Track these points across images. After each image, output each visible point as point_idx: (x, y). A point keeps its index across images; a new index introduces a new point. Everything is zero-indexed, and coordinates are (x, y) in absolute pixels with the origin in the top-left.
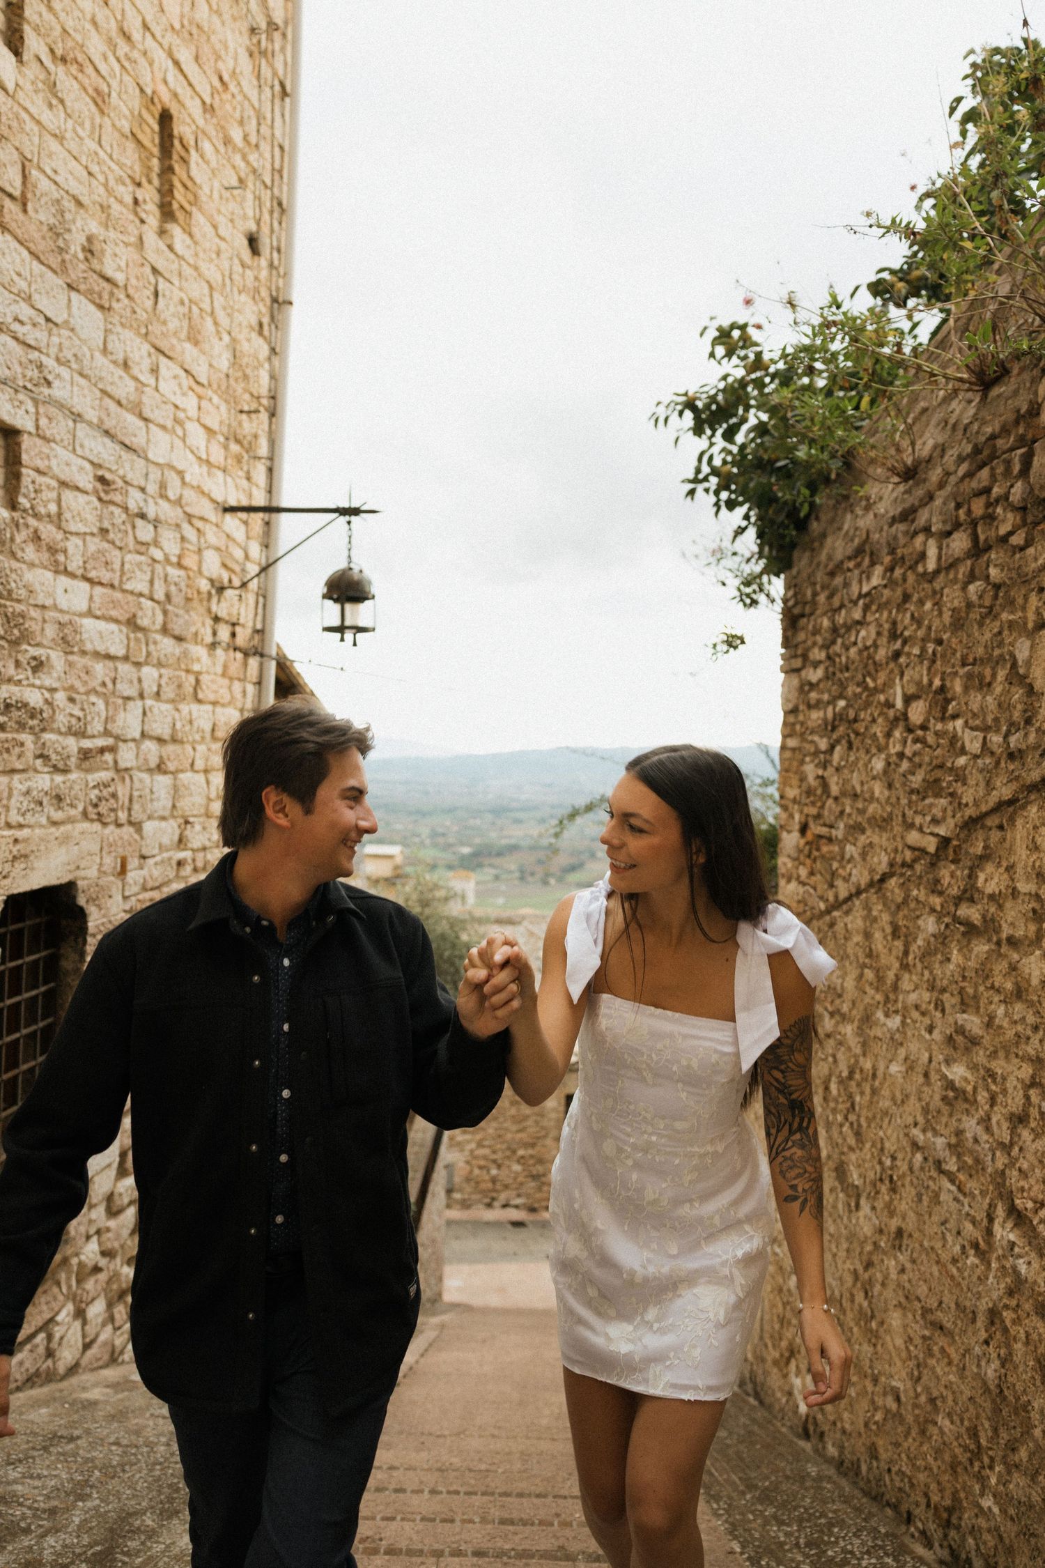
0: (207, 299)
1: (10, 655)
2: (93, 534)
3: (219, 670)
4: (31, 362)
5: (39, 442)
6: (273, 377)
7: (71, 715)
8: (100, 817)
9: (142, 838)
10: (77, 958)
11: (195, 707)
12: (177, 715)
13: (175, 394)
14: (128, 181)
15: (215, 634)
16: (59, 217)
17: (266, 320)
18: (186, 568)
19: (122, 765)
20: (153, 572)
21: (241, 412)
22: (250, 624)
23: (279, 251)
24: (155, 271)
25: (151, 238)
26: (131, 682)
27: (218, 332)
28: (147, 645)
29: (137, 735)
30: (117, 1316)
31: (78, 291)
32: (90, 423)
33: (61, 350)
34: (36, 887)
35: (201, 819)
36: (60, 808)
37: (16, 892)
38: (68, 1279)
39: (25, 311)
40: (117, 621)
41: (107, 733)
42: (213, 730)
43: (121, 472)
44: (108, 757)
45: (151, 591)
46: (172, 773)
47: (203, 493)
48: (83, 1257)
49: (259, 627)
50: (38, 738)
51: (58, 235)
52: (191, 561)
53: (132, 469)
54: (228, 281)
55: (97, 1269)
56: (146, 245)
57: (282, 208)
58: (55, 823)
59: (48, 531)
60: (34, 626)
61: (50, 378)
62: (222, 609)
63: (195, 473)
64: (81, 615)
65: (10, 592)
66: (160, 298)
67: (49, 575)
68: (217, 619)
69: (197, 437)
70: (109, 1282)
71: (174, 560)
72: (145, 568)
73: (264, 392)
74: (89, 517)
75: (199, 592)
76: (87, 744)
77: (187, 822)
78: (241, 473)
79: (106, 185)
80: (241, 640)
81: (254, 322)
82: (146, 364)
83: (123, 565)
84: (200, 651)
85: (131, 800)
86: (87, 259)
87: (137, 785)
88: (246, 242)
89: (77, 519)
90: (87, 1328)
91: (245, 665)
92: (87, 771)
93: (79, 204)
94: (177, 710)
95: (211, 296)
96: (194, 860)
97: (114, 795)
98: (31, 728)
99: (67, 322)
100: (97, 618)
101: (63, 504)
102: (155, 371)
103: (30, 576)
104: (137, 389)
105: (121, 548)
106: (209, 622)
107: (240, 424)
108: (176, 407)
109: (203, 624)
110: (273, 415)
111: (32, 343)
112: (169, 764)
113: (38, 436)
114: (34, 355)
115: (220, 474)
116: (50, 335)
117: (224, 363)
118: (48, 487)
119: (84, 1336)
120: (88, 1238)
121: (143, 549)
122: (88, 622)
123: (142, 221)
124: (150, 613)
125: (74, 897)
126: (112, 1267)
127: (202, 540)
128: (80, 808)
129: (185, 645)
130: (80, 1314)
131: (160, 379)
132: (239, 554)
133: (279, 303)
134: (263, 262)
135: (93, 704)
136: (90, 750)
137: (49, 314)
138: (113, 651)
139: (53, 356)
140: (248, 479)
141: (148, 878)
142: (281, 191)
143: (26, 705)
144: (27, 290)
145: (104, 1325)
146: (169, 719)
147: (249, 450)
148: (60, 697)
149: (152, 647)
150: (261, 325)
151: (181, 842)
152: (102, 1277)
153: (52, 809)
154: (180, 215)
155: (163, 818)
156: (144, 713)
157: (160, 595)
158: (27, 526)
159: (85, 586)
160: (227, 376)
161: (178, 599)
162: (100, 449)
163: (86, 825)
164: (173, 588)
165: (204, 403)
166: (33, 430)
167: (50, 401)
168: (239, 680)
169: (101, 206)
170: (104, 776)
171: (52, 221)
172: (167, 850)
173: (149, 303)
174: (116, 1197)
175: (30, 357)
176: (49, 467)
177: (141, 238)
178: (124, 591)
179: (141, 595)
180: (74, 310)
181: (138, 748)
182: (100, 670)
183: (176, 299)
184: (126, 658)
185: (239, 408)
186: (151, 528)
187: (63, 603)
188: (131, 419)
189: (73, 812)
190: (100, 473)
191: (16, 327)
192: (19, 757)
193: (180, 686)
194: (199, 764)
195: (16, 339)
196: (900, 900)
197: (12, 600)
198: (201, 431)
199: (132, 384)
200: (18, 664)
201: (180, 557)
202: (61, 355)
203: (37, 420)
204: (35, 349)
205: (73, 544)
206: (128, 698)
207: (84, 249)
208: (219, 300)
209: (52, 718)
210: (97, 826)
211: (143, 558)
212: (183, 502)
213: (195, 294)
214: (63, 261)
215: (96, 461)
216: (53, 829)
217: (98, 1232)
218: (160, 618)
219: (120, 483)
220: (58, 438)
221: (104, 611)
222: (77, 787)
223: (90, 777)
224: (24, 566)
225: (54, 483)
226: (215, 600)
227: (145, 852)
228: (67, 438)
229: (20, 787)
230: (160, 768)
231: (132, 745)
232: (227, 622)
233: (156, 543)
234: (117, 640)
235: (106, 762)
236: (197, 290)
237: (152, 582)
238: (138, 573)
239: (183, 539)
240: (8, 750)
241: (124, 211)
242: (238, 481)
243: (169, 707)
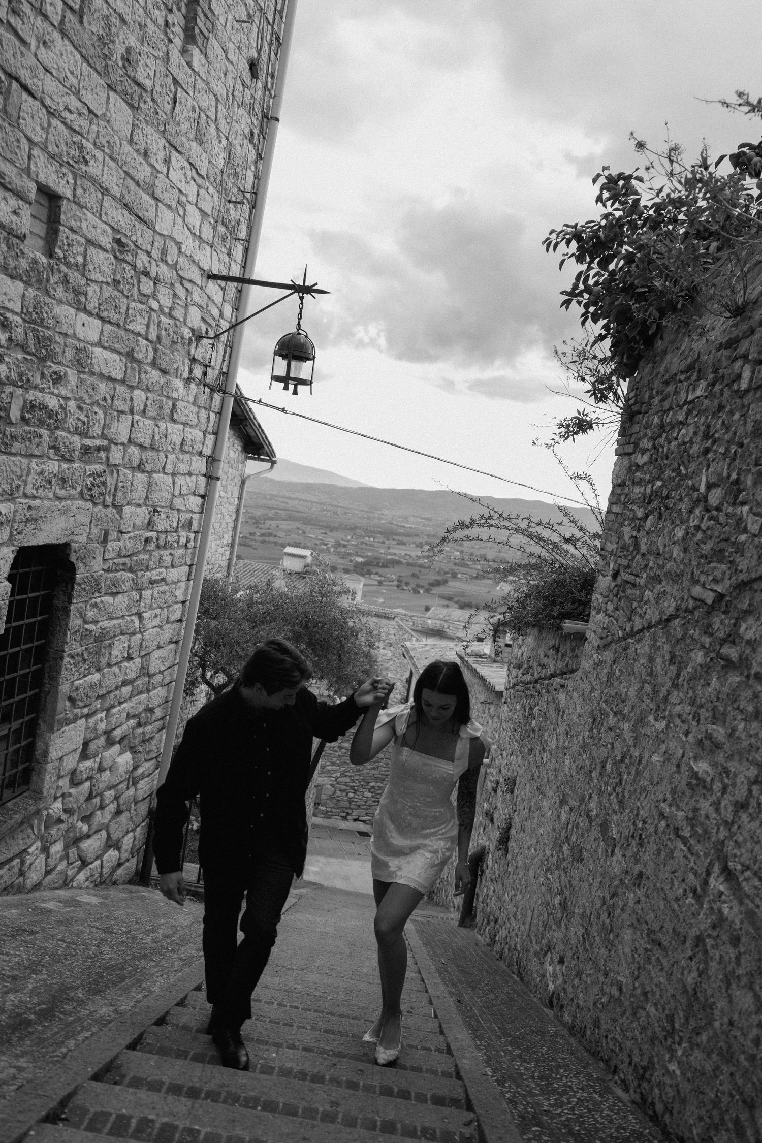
0: (214, 109)
1: (38, 369)
2: (108, 283)
3: (191, 399)
4: (74, 143)
5: (74, 207)
6: (256, 177)
7: (78, 419)
8: (92, 499)
9: (121, 518)
10: (66, 600)
11: (170, 425)
12: (156, 429)
13: (181, 181)
14: (162, 7)
15: (191, 371)
16: (107, 30)
17: (256, 131)
18: (174, 318)
19: (112, 461)
20: (149, 318)
21: (230, 202)
22: (218, 367)
23: (273, 77)
24: (175, 81)
25: (175, 55)
26: (125, 400)
27: (218, 136)
28: (140, 373)
29: (125, 441)
30: (71, 855)
31: (115, 91)
32: (114, 197)
33: (97, 136)
34: (41, 543)
35: (166, 510)
36: (64, 488)
37: (26, 545)
38: (39, 825)
39: (74, 103)
40: (119, 353)
41: (103, 436)
42: (182, 444)
43: (134, 238)
44: (103, 454)
45: (147, 333)
46: (148, 472)
47: (194, 261)
48: (51, 811)
49: (224, 370)
50: (52, 433)
51: (105, 44)
52: (179, 313)
53: (143, 237)
54: (231, 97)
55: (59, 821)
56: (171, 60)
57: (279, 43)
58: (59, 499)
59: (75, 277)
60: (58, 349)
61: (88, 157)
62: (199, 354)
63: (189, 245)
64: (93, 345)
65: (42, 320)
66: (177, 105)
67: (72, 311)
68: (194, 360)
69: (194, 217)
70: (67, 831)
71: (167, 310)
72: (144, 314)
73: (249, 188)
74: (106, 270)
75: (182, 338)
76: (88, 442)
77: (155, 511)
78: (224, 250)
79: (145, 8)
80: (210, 379)
81: (247, 131)
82: (161, 155)
83: (128, 310)
84: (180, 384)
85: (116, 489)
86: (124, 67)
87: (122, 478)
88: (247, 66)
89: (97, 270)
90: (49, 860)
91: (211, 398)
92: (86, 463)
93: (123, 21)
94: (157, 426)
95: (217, 107)
96: (158, 539)
97: (104, 483)
98: (48, 425)
99: (104, 115)
100: (105, 348)
101: (88, 258)
102: (167, 161)
103: (59, 310)
104: (152, 174)
105: (127, 297)
106: (187, 361)
107: (228, 211)
108: (180, 191)
109: (183, 363)
110: (253, 207)
111: (77, 128)
112: (147, 465)
113: (75, 202)
114: (77, 138)
115: (208, 248)
116: (91, 123)
117: (221, 162)
118: (78, 243)
119: (46, 866)
120: (56, 798)
121: (144, 299)
122: (97, 350)
123: (170, 41)
124: (144, 350)
125: (68, 555)
126: (70, 821)
127: (189, 299)
128: (79, 489)
129: (168, 377)
130: (45, 850)
131: (171, 168)
132: (215, 312)
133: (268, 119)
134: (260, 85)
135: (96, 413)
136: (90, 447)
137: (91, 107)
138: (113, 375)
139: (91, 141)
140: (229, 255)
141: (123, 548)
142: (280, 29)
143: (46, 407)
144: (77, 86)
145: (61, 859)
146: (150, 432)
147: (233, 231)
148: (72, 404)
149: (143, 376)
150: (252, 134)
151: (150, 524)
152: (63, 826)
153: (58, 487)
154: (200, 39)
155: (139, 505)
156: (132, 425)
157: (153, 336)
158: (60, 271)
159: (98, 323)
160: (222, 172)
161: (166, 341)
162: (120, 218)
163: (81, 503)
164: (163, 332)
165: (202, 192)
166: (71, 198)
167: (86, 176)
168: (205, 408)
169: (140, 25)
170: (98, 468)
171: (101, 32)
172: (139, 530)
173: (168, 107)
174: (78, 773)
175: (74, 139)
176: (81, 228)
177: (168, 54)
178: (127, 330)
179: (139, 334)
180: (111, 105)
181: (125, 450)
182: (103, 388)
183: (189, 107)
184: (123, 382)
185: (228, 198)
186: (152, 284)
187: (80, 333)
188: (146, 197)
189: (73, 492)
190: (118, 237)
191: (66, 114)
192: (38, 445)
193: (161, 408)
194: (169, 469)
195: (64, 123)
196: (679, 636)
197: (43, 327)
198: (197, 212)
199: (148, 170)
200: (43, 376)
201: (171, 309)
202: (97, 141)
203: (75, 189)
204: (79, 133)
205: (92, 290)
206: (122, 412)
207: (123, 58)
208: (222, 112)
209: (64, 419)
210: (89, 505)
211: (143, 307)
212: (178, 267)
213: (204, 104)
214: (107, 66)
215: (116, 227)
216: (57, 503)
217: (63, 795)
218: (151, 354)
219: (132, 246)
220: (89, 205)
221: (110, 343)
222: (77, 474)
223: (87, 468)
224: (54, 302)
225: (83, 240)
226: (194, 345)
227: (122, 528)
228: (96, 207)
229: (36, 468)
230: (140, 468)
231: (121, 447)
232: (201, 364)
233: (154, 296)
234: (118, 367)
235: (101, 458)
236: (206, 101)
237: (148, 326)
238: (138, 318)
239: (175, 295)
240: (30, 440)
241: (157, 31)
242: (221, 256)
243: (151, 422)
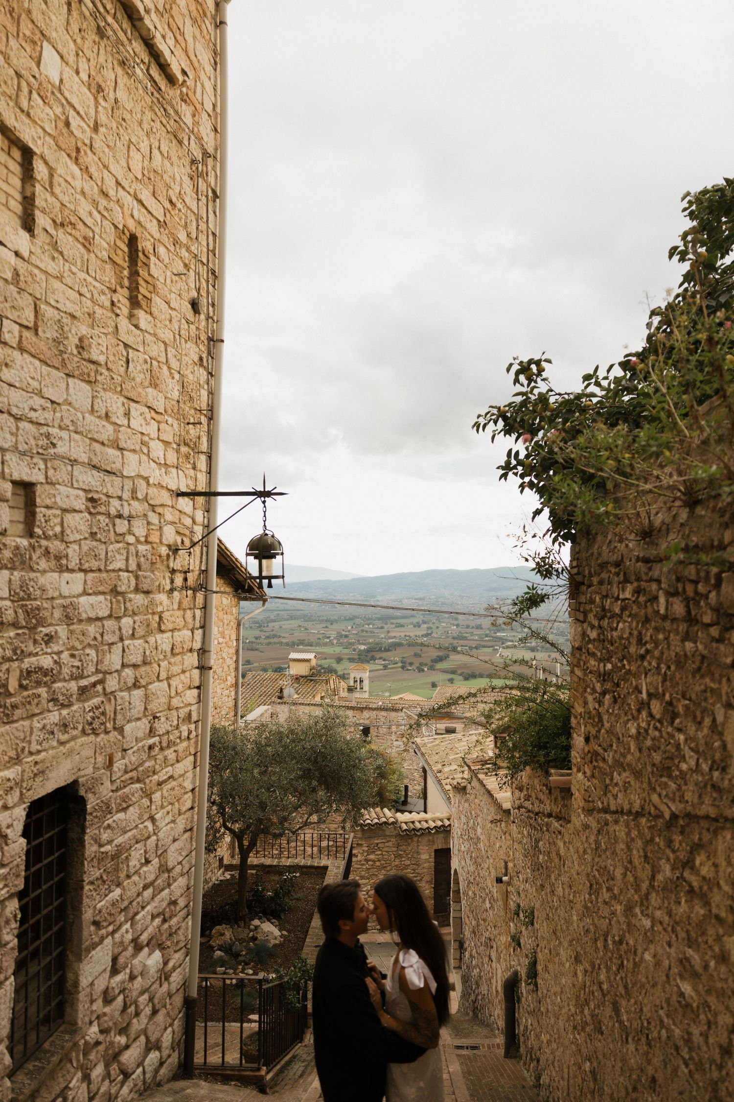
0: (164, 354)
1: (30, 637)
2: (85, 539)
3: (176, 606)
4: (41, 434)
5: (47, 487)
6: (211, 393)
7: (73, 666)
8: (95, 732)
9: (123, 737)
10: (80, 831)
11: (159, 636)
12: (147, 646)
13: (141, 425)
14: (107, 291)
15: (172, 581)
16: (60, 331)
17: (204, 356)
18: (151, 543)
19: (108, 690)
20: (128, 553)
21: (188, 424)
22: (197, 568)
23: (213, 305)
24: (126, 346)
25: (124, 323)
26: (114, 632)
27: (171, 373)
28: (125, 603)
29: (119, 667)
30: (112, 1072)
31: (73, 376)
32: (83, 464)
33: (62, 420)
34: (50, 791)
35: (165, 713)
36: (66, 732)
37: (36, 798)
38: (78, 1056)
39: (37, 401)
40: (103, 593)
41: (98, 671)
42: (172, 649)
43: (105, 491)
44: (99, 688)
45: (127, 566)
46: (144, 686)
47: (162, 487)
48: (87, 1038)
49: (203, 568)
50: (50, 688)
51: (59, 343)
52: (155, 538)
53: (113, 486)
54: (177, 337)
55: (98, 1043)
56: (120, 330)
57: (215, 276)
58: (62, 743)
59: (55, 546)
60: (46, 614)
61: (55, 441)
62: (177, 564)
63: (156, 474)
64: (79, 596)
65: (29, 595)
66: (130, 364)
67: (56, 575)
68: (173, 572)
69: (157, 450)
70: (107, 1049)
71: (143, 539)
72: (122, 551)
73: (204, 406)
74: (83, 528)
75: (160, 556)
76: (84, 682)
77: (155, 717)
78: (189, 466)
79: (92, 300)
80: (190, 582)
81: (196, 359)
82: (121, 411)
83: (107, 554)
84: (162, 597)
85: (115, 713)
86: (79, 353)
87: (119, 701)
88: (190, 306)
89: (75, 532)
90: (91, 1086)
91: (194, 597)
92: (85, 701)
93: (73, 317)
94: (147, 642)
95: (166, 350)
96: (160, 743)
97: (104, 714)
98: (45, 683)
99: (66, 400)
100: (90, 595)
101: (65, 525)
102: (127, 414)
103: (42, 580)
104: (115, 431)
105: (105, 543)
106: (168, 575)
107: (188, 432)
108: (142, 434)
109: (164, 578)
110: (210, 419)
111: (43, 422)
112: (141, 681)
113: (47, 483)
114: (44, 430)
115: (174, 471)
116: (54, 412)
117: (176, 395)
118: (55, 516)
119: (89, 1093)
120: (91, 1023)
121: (120, 538)
122: (83, 600)
123: (117, 315)
124: (126, 581)
125: (77, 791)
126: (108, 1040)
127: (162, 521)
128: (80, 728)
129: (151, 596)
130: (86, 1078)
131: (131, 418)
132: (188, 522)
133: (214, 342)
134: (202, 317)
135: (88, 655)
136: (86, 686)
137: (53, 399)
138: (101, 615)
139: (56, 425)
140: (194, 468)
141: (128, 764)
142: (214, 265)
143: (41, 669)
144: (38, 388)
145: (103, 1080)
146: (141, 650)
147: (194, 447)
148: (65, 656)
149: (128, 604)
150: (201, 359)
151: (152, 732)
152: (101, 1048)
153: (60, 734)
154: (143, 303)
155: (139, 719)
156: (124, 651)
157: (133, 566)
158: (40, 546)
159: (81, 575)
160: (178, 401)
161: (145, 565)
162: (90, 479)
163: (84, 739)
164: (142, 559)
165: (162, 426)
166: (44, 481)
167: (56, 457)
168: (190, 609)
169: (89, 314)
170: (96, 701)
171: (55, 335)
172: (141, 741)
173: (122, 370)
174: (110, 990)
175: (41, 431)
176: (55, 503)
177: (116, 327)
178: (107, 571)
179: (120, 570)
180: (71, 390)
181: (119, 675)
182: (92, 630)
183: (141, 361)
184: (110, 616)
185: (187, 421)
186: (126, 522)
187: (66, 592)
188: (112, 452)
189: (75, 732)
190: (90, 496)
191: (32, 415)
192: (37, 705)
193: (148, 626)
194: (163, 675)
195: (32, 422)
197: (31, 600)
198: (160, 444)
199: (110, 428)
200: (35, 642)
201: (146, 537)
202: (62, 424)
203: (46, 472)
204: (44, 425)
205: (73, 551)
206: (113, 644)
207: (77, 347)
208: (171, 351)
209: (60, 673)
210: (92, 738)
211: (121, 545)
212: (149, 498)
213: (154, 354)
214: (63, 360)
215: (87, 488)
216: (61, 748)
217: (98, 1018)
218: (133, 582)
219: (104, 498)
220: (61, 480)
221: (94, 589)
222: (77, 714)
223: (86, 705)
224: (38, 574)
225: (58, 512)
226: (172, 558)
227: (125, 747)
228: (66, 478)
229: (38, 725)
230: (136, 685)
231: (116, 675)
232: (180, 572)
233: (130, 532)
234: (104, 606)
235: (98, 692)
236: (156, 350)
237: (127, 560)
238: (117, 556)
239: (149, 523)
240: (29, 703)
241: (105, 312)
242: (187, 472)
243: (141, 641)
